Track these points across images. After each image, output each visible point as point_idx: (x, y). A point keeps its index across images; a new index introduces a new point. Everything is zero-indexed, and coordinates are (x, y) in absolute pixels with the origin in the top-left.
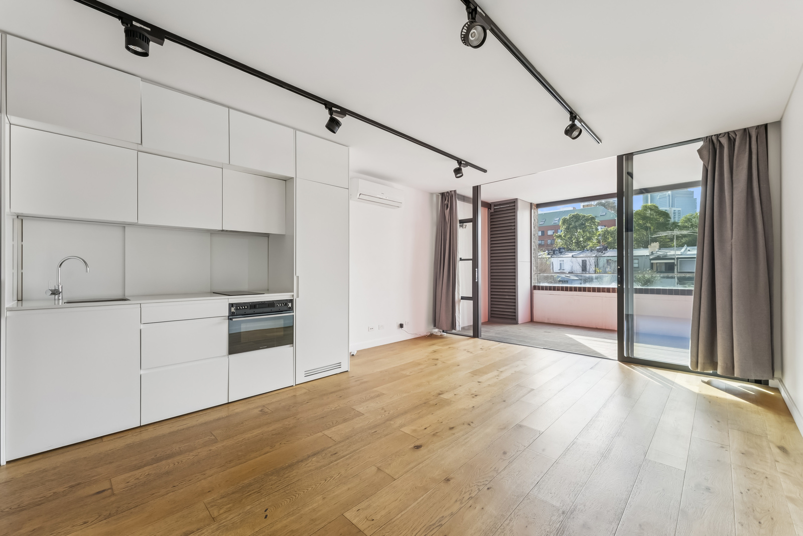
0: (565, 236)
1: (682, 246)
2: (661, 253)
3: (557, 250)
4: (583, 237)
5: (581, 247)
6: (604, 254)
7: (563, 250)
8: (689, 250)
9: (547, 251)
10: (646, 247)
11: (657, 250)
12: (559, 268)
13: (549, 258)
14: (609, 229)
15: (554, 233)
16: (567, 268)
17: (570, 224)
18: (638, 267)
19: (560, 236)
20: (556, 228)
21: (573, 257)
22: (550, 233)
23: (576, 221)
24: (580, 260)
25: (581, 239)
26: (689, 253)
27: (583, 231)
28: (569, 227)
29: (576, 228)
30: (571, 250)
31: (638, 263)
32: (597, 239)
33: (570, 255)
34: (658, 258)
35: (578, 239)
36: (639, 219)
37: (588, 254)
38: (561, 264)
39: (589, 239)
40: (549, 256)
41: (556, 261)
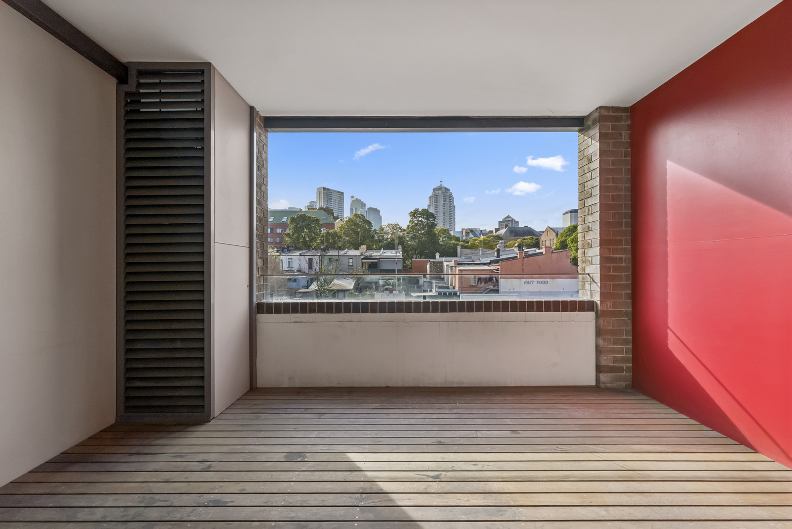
0: (293, 235)
1: (380, 249)
2: (368, 254)
3: (286, 248)
4: (309, 237)
5: (307, 246)
6: (327, 253)
7: (292, 248)
8: (385, 253)
9: (276, 249)
10: (357, 248)
11: (365, 251)
12: (288, 266)
13: (278, 256)
14: (330, 231)
15: (282, 231)
16: (295, 266)
17: (298, 224)
18: (352, 266)
19: (288, 235)
20: (284, 226)
21: (300, 255)
22: (279, 231)
23: (303, 222)
24: (307, 258)
25: (307, 239)
26: (385, 254)
27: (309, 232)
28: (297, 226)
29: (302, 228)
30: (297, 249)
31: (349, 262)
32: (320, 240)
33: (298, 253)
34: (366, 258)
35: (304, 238)
36: (352, 225)
37: (314, 252)
38: (289, 262)
39: (314, 239)
40: (278, 254)
41: (284, 258)
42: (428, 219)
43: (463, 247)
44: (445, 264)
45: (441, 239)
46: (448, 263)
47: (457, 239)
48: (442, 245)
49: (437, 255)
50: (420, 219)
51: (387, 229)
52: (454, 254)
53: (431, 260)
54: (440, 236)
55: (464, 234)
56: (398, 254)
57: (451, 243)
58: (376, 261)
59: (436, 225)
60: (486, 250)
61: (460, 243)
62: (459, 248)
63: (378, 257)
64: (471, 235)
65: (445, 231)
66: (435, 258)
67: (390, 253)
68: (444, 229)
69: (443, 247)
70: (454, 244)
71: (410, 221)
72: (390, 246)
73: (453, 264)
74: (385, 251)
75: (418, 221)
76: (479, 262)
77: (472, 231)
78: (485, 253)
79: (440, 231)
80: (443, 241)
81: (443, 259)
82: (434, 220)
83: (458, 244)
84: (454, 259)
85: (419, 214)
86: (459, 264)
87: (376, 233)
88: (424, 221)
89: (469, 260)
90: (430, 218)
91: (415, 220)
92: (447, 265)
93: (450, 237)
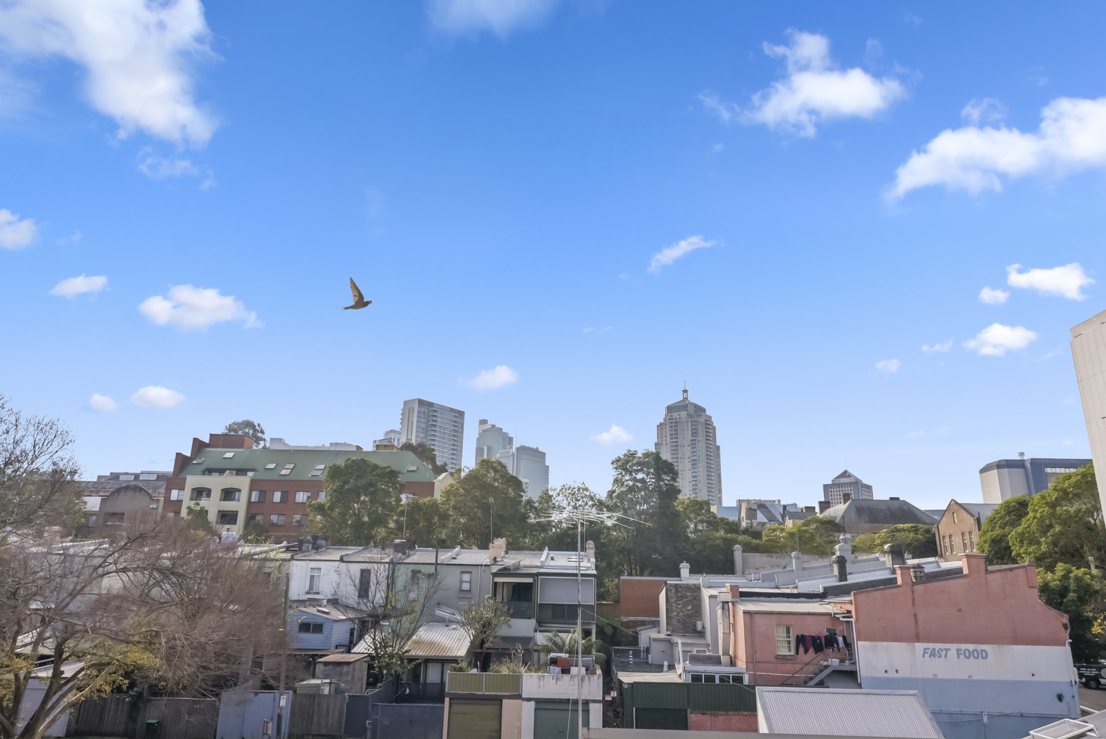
0: (331, 508)
1: (541, 549)
2: (510, 560)
3: (308, 542)
4: (369, 516)
5: (363, 537)
6: (409, 556)
7: (323, 542)
8: (552, 559)
9: (285, 544)
10: (484, 546)
11: (503, 553)
12: (307, 589)
13: (284, 560)
14: (421, 501)
15: (309, 498)
16: (326, 588)
17: (346, 482)
18: (470, 591)
19: (320, 509)
20: (312, 486)
21: (342, 560)
22: (301, 497)
23: (359, 477)
24: (356, 569)
25: (366, 519)
26: (552, 563)
27: (372, 502)
28: (342, 487)
29: (356, 492)
30: (340, 542)
31: (462, 582)
32: (397, 522)
33: (336, 555)
34: (505, 572)
35: (358, 516)
36: (475, 487)
37: (375, 554)
38: (312, 577)
39: (379, 521)
40: (288, 556)
41: (299, 574)
42: (659, 478)
43: (748, 548)
44: (706, 593)
45: (692, 526)
46: (714, 592)
47: (733, 527)
48: (694, 543)
49: (685, 569)
50: (640, 476)
51: (560, 498)
52: (727, 567)
53: (672, 581)
54: (690, 520)
55: (743, 514)
56: (584, 562)
57: (717, 538)
58: (530, 580)
59: (679, 491)
60: (806, 557)
61: (741, 538)
62: (738, 551)
63: (535, 571)
64: (761, 517)
65: (700, 507)
66: (678, 575)
67: (562, 561)
68: (697, 503)
69: (698, 547)
70: (725, 539)
71: (616, 481)
72: (566, 541)
73: (724, 594)
74: (553, 554)
75: (635, 480)
76: (795, 591)
77: (762, 506)
78: (806, 565)
79: (688, 506)
80: (696, 531)
81: (699, 580)
82: (674, 479)
83: (735, 542)
84: (728, 581)
85: (638, 464)
86: (743, 594)
87: (532, 507)
88: (651, 480)
89: (766, 584)
90: (665, 473)
91: (627, 477)
92: (711, 597)
93: (714, 522)
